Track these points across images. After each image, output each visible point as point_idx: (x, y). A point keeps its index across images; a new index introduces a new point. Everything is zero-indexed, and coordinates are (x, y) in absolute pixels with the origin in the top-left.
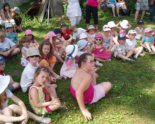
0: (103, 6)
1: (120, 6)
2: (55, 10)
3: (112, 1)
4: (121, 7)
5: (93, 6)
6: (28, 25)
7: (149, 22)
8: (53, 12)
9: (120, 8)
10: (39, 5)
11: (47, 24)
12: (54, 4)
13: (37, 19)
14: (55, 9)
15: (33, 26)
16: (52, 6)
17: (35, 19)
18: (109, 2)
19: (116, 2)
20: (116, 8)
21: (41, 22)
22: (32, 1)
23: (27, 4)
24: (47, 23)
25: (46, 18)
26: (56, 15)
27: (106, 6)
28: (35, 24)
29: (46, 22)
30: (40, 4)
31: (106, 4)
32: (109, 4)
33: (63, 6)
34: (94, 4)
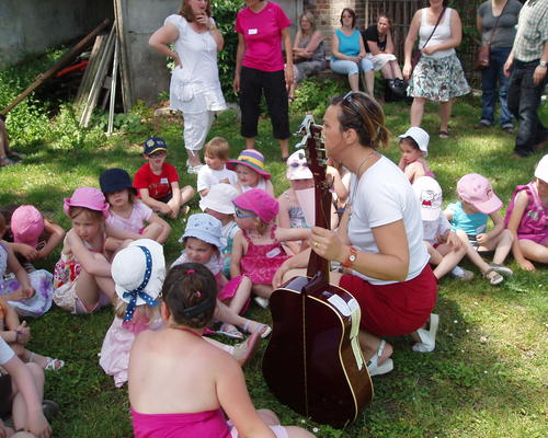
0: (316, 67)
1: (378, 69)
2: (140, 82)
3: (350, 50)
4: (380, 71)
5: (270, 70)
6: (37, 138)
7: (485, 125)
8: (130, 90)
9: (379, 76)
10: (83, 63)
11: (108, 134)
12: (133, 58)
13: (73, 116)
14: (137, 79)
15: (54, 140)
16: (128, 67)
17: (64, 113)
18: (340, 51)
19: (363, 52)
20: (361, 73)
21: (86, 126)
22: (60, 49)
23: (41, 57)
24: (105, 129)
25: (104, 113)
26: (140, 102)
27: (329, 68)
28: (60, 135)
29: (102, 125)
30: (87, 59)
31: (328, 61)
32: (336, 59)
33: (169, 65)
34: (272, 63)
